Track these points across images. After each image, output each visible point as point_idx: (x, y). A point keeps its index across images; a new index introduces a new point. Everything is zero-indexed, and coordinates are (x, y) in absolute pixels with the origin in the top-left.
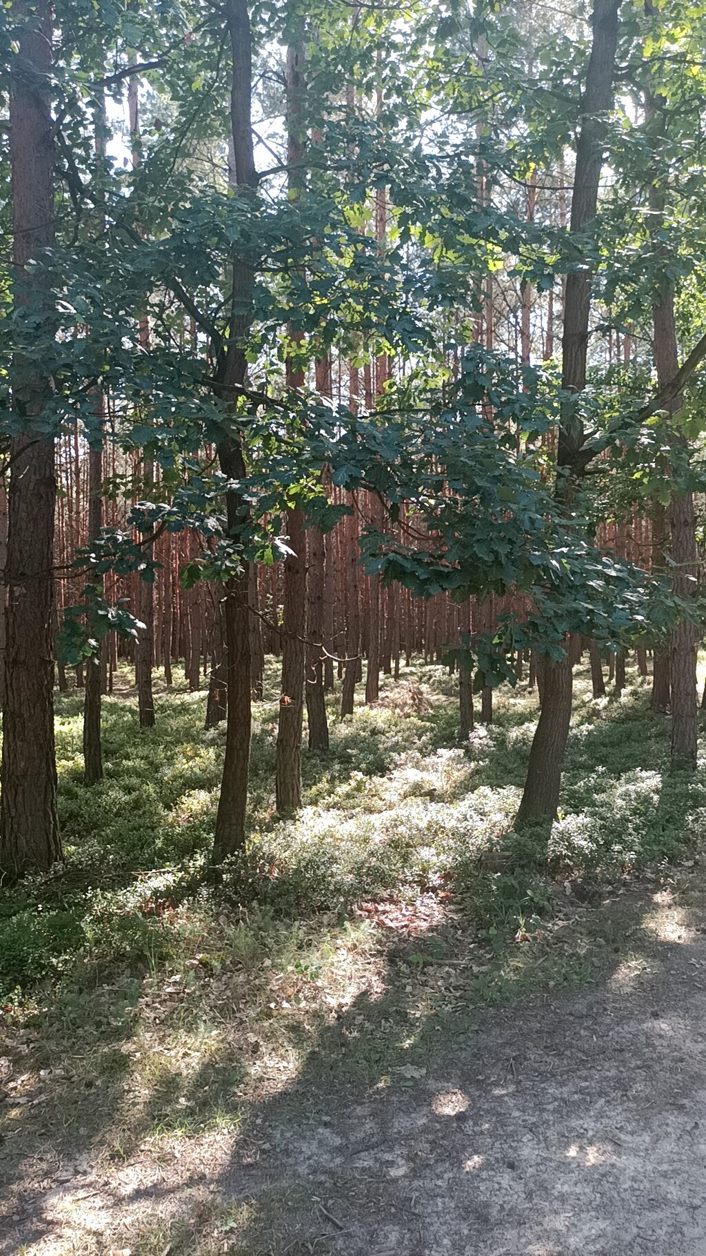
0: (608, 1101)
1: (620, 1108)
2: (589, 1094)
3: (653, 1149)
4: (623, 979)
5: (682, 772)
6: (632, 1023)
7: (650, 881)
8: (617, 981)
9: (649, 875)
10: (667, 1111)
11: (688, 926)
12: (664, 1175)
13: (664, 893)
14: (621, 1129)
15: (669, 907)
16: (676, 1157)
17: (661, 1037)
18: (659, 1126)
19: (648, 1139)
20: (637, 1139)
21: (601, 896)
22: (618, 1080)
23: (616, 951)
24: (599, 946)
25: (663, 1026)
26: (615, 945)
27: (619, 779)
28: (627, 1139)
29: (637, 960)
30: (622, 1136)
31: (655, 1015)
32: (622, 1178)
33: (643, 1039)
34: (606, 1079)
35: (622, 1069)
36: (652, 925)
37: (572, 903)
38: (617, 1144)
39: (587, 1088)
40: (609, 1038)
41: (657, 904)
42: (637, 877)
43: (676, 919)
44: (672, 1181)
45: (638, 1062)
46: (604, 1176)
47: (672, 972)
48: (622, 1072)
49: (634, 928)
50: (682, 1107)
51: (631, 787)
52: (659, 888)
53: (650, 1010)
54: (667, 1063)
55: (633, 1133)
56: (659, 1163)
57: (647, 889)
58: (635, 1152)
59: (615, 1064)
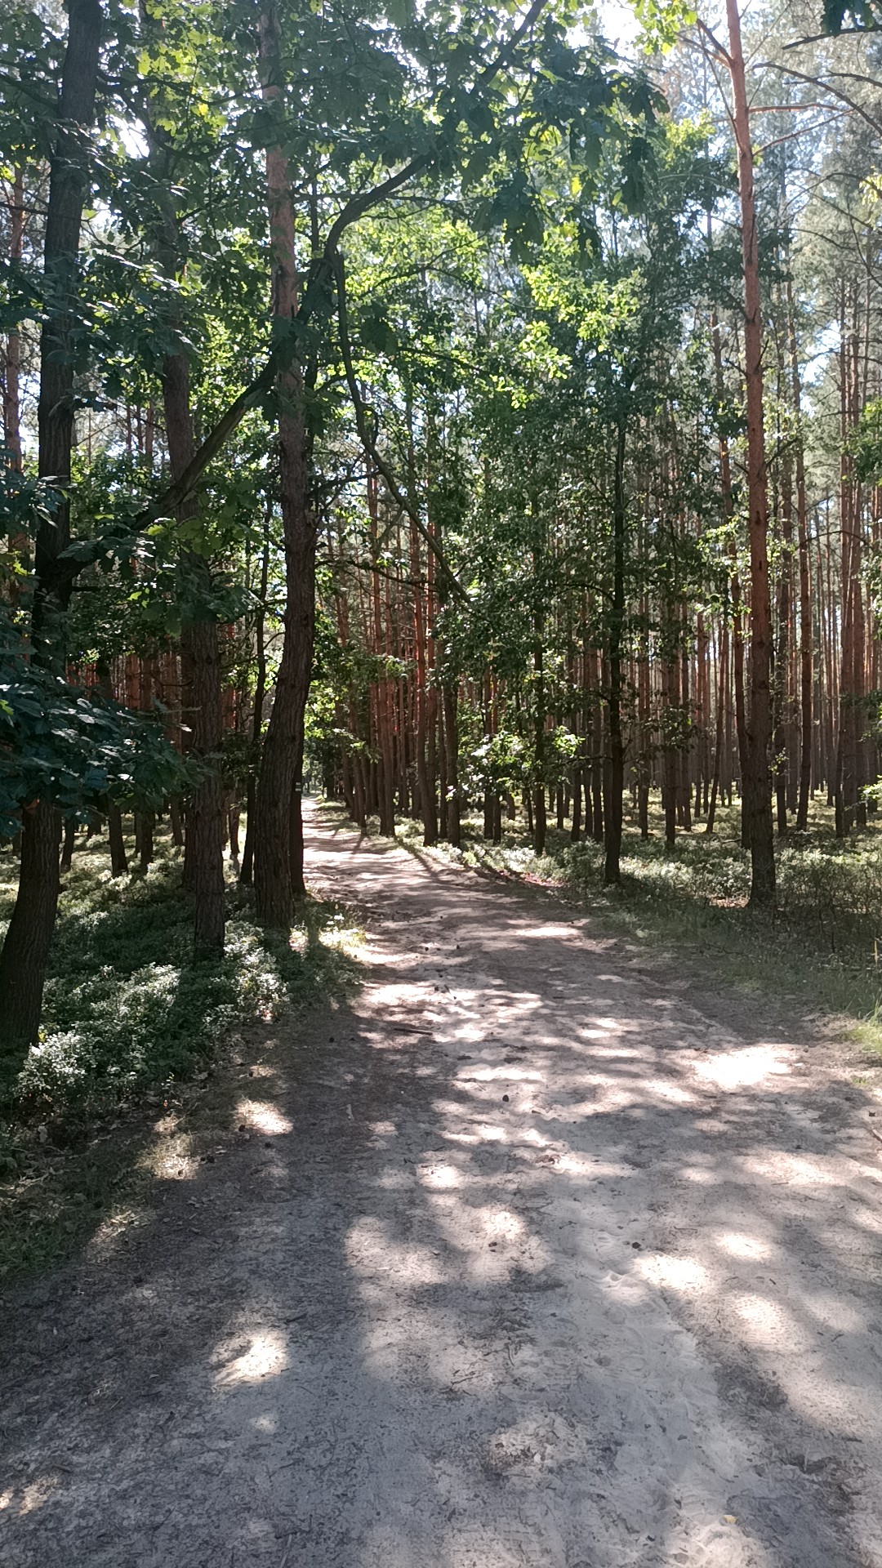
0: (63, 1414)
1: (76, 1420)
2: (37, 1412)
3: (114, 1463)
4: (104, 1242)
5: (205, 963)
6: (107, 1298)
7: (151, 1106)
8: (93, 1247)
9: (152, 1099)
10: (137, 1407)
11: (193, 1155)
12: (123, 1496)
13: (168, 1119)
14: (73, 1449)
15: (172, 1135)
16: (140, 1466)
17: (142, 1308)
18: (125, 1430)
19: (107, 1452)
20: (95, 1456)
21: (87, 1136)
22: (79, 1381)
23: (98, 1206)
24: (78, 1204)
25: (147, 1293)
26: (97, 1199)
27: (128, 980)
28: (81, 1460)
29: (122, 1212)
30: (75, 1458)
31: (139, 1282)
32: (67, 1518)
33: (119, 1317)
34: (63, 1384)
35: (87, 1365)
36: (148, 1163)
37: (47, 1153)
38: (66, 1472)
39: (37, 1402)
40: (74, 1326)
41: (158, 1134)
42: (137, 1104)
43: (179, 1149)
44: (132, 1501)
45: (109, 1350)
46: (41, 1523)
47: (166, 1220)
48: (86, 1368)
49: (124, 1171)
50: (158, 1395)
51: (141, 989)
52: (162, 1113)
53: (132, 1275)
54: (145, 1341)
55: (88, 1451)
56: (118, 1482)
57: (147, 1117)
58: (88, 1475)
59: (79, 1360)
